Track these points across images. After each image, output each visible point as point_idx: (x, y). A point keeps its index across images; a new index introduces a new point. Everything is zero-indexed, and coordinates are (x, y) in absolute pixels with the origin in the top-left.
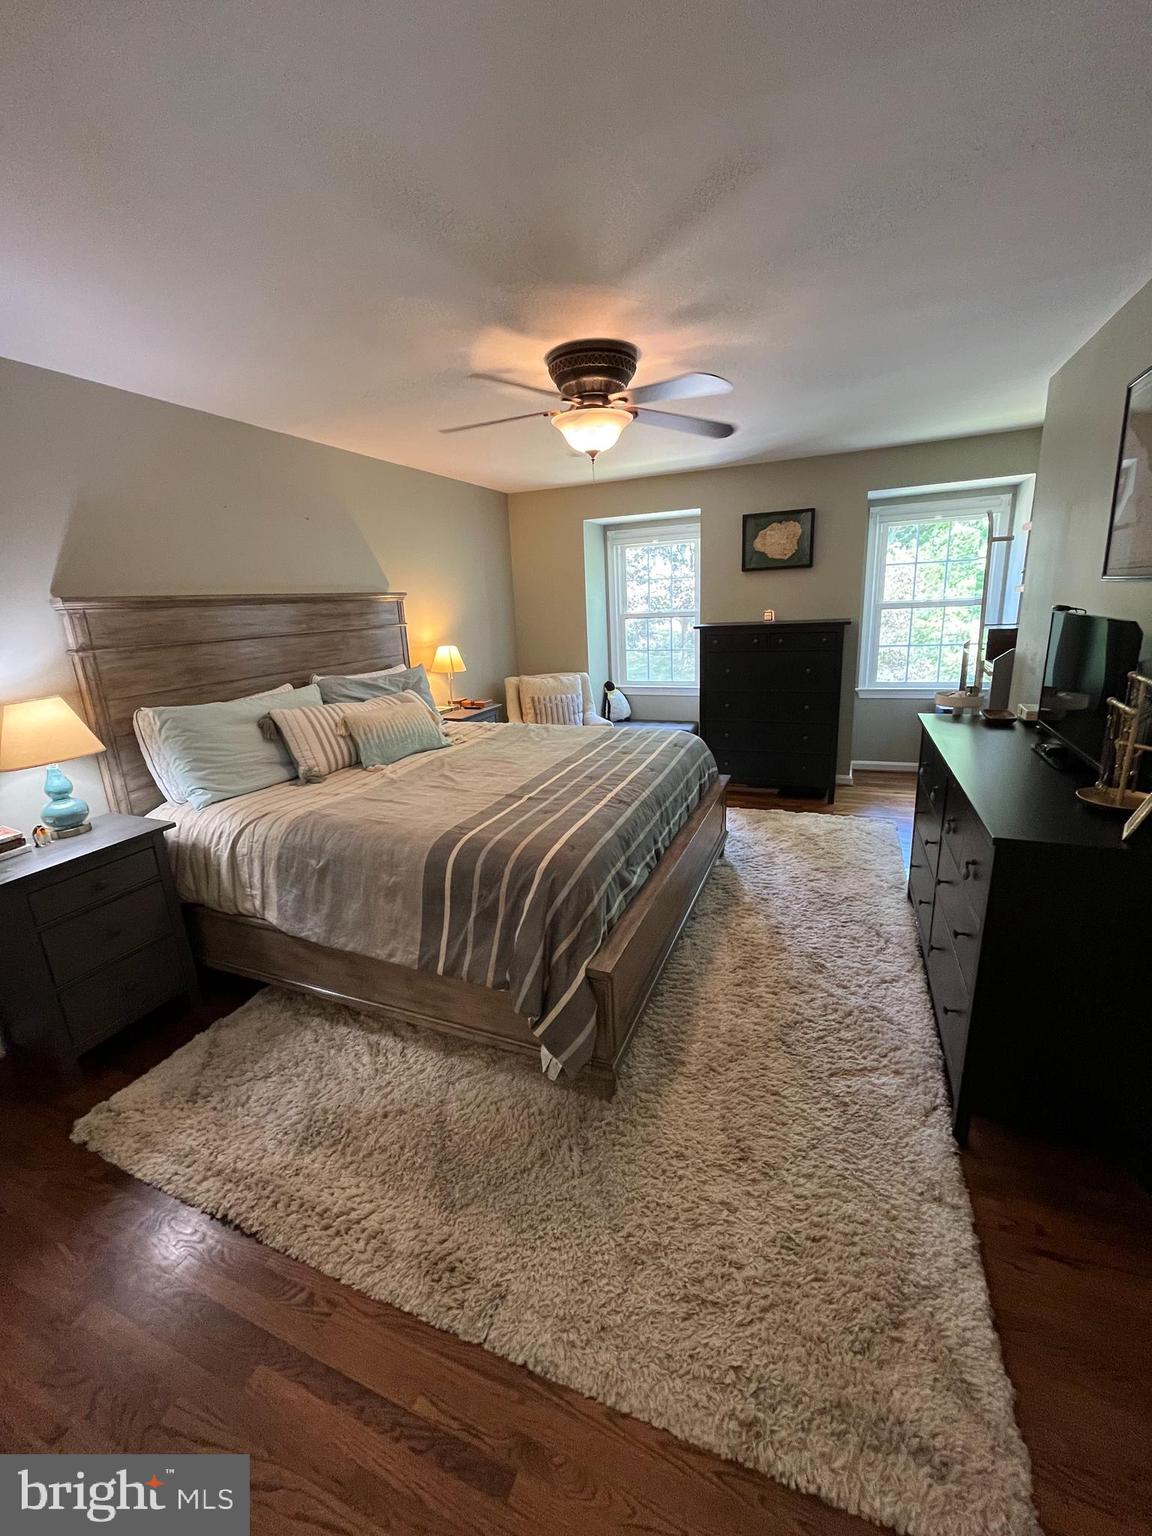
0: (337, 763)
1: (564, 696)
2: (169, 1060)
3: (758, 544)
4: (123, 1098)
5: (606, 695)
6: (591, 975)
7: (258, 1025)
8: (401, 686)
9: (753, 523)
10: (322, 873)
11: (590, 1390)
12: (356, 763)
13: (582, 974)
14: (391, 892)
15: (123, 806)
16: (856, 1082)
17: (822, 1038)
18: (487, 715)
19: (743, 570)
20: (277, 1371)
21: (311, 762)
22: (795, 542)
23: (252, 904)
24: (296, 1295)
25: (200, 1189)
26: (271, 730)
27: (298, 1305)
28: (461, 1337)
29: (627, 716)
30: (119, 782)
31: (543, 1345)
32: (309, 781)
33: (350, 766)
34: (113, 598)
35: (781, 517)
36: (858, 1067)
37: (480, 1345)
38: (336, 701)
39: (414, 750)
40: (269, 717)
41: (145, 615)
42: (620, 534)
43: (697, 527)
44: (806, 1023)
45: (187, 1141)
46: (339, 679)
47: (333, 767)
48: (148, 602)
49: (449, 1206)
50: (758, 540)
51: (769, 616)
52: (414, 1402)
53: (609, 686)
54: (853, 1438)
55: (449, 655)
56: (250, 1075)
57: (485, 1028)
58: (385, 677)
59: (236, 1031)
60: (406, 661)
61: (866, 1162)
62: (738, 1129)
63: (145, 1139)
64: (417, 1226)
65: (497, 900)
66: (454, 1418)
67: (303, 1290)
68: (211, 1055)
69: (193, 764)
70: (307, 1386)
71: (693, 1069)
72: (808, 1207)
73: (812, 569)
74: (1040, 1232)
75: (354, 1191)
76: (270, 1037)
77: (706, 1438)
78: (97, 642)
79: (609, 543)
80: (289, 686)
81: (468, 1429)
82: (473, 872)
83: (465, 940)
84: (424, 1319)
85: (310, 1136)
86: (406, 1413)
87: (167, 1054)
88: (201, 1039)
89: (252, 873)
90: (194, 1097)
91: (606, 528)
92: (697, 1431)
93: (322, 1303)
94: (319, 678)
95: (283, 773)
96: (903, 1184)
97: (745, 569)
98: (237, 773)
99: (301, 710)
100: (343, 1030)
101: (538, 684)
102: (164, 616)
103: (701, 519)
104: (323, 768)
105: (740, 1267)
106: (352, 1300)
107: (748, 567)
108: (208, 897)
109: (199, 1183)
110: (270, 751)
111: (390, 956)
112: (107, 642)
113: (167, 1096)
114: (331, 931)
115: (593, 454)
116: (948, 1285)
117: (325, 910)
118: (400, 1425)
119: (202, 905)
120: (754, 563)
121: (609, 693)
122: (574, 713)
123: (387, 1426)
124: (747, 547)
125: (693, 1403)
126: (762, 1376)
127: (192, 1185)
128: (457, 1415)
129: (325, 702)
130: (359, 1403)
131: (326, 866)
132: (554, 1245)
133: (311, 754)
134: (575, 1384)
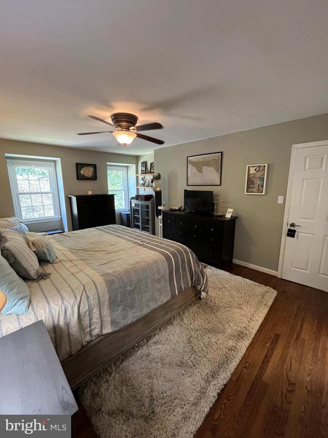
9: (79, 166)
14: (160, 280)
19: (77, 179)
20: (263, 375)
22: (92, 173)
24: (244, 371)
27: (247, 370)
35: (87, 165)
50: (81, 171)
51: (90, 193)
52: (267, 347)
66: (269, 341)
67: (243, 370)
70: (266, 368)
73: (97, 180)
86: (269, 348)
91: (7, 158)
93: (246, 365)
103: (61, 161)
106: (245, 358)
111: (162, 302)
118: (271, 350)
120: (80, 177)
123: (272, 352)
124: (78, 173)
130: (268, 357)
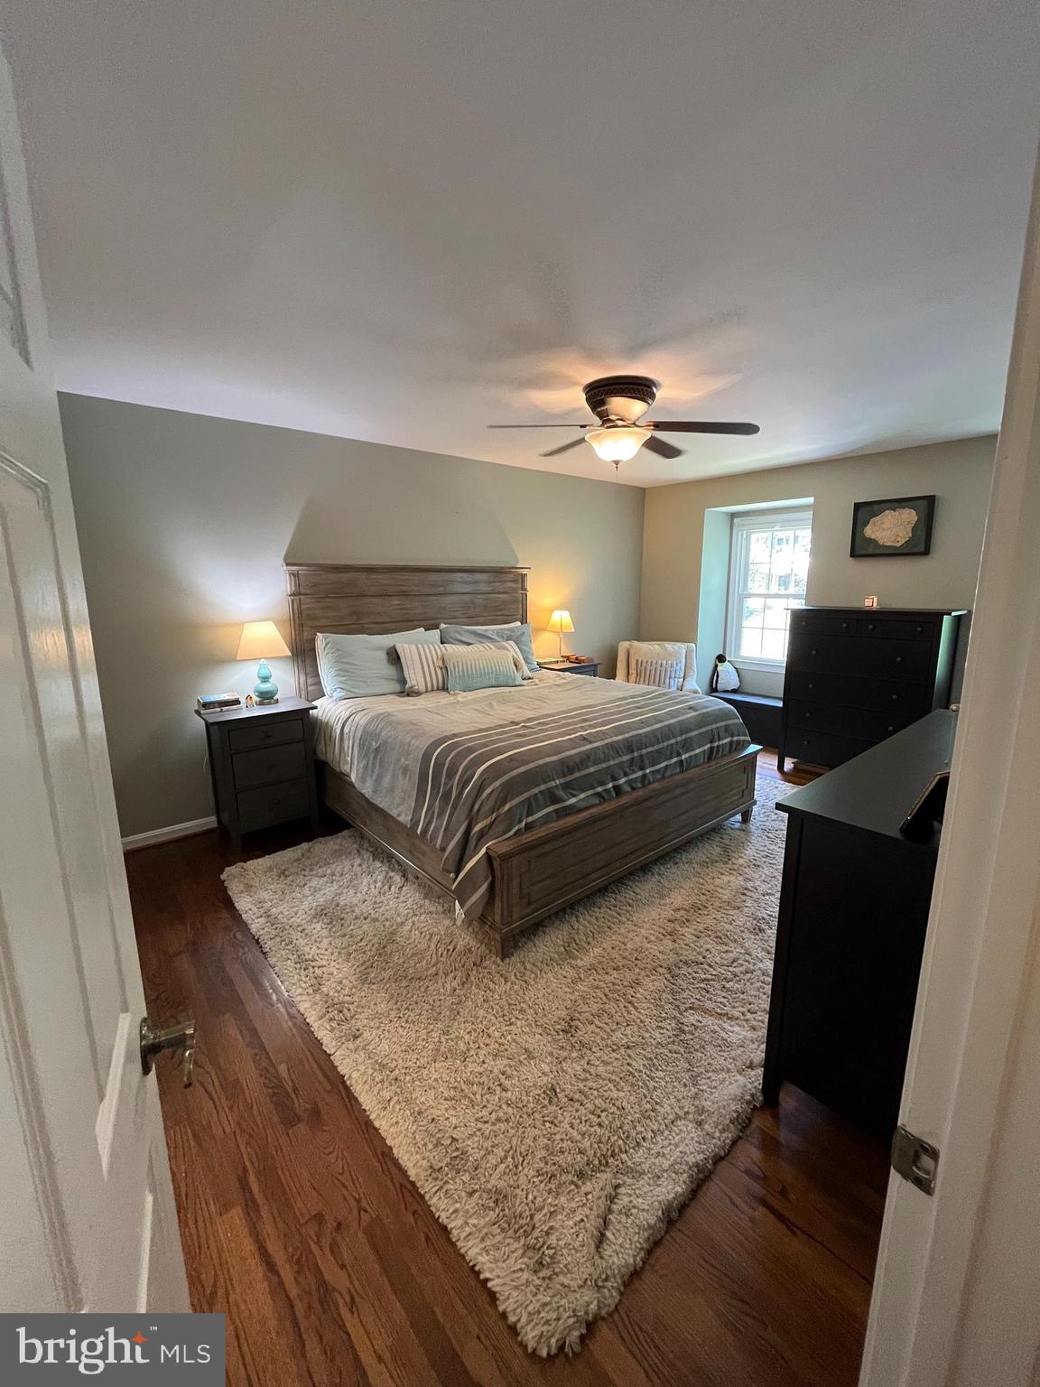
0: (432, 685)
1: (664, 662)
2: (284, 852)
3: (869, 531)
4: (252, 864)
5: (716, 666)
6: (489, 852)
7: (337, 847)
8: (505, 637)
9: (864, 511)
10: (377, 750)
11: (367, 1106)
12: (444, 688)
13: (483, 850)
14: (405, 770)
15: (303, 693)
16: (709, 1021)
17: (709, 980)
18: (588, 669)
19: (851, 556)
21: (414, 683)
22: (910, 530)
23: (345, 768)
25: (256, 921)
26: (394, 657)
28: (324, 1047)
29: (736, 687)
30: (302, 678)
31: (358, 1070)
32: (408, 695)
33: (438, 689)
34: (314, 565)
35: (896, 504)
36: (719, 1011)
37: (330, 1055)
38: (449, 643)
39: (491, 685)
40: (394, 648)
41: (332, 576)
42: (746, 520)
43: (809, 514)
44: (705, 966)
45: (264, 895)
46: (458, 628)
47: (430, 689)
48: (336, 568)
49: (364, 979)
50: (868, 527)
51: (872, 602)
52: (280, 1064)
53: (721, 659)
54: (492, 1215)
55: (562, 618)
56: (315, 872)
57: (442, 882)
58: (493, 631)
59: (324, 846)
60: (524, 620)
61: (660, 1074)
62: (579, 1013)
63: (248, 887)
64: (340, 983)
65: (452, 787)
66: (292, 1081)
68: (303, 855)
69: (340, 672)
70: (241, 1032)
71: (580, 963)
72: (586, 1080)
73: (928, 558)
74: (783, 1193)
75: (323, 952)
76: (337, 855)
77: (408, 1163)
78: (303, 591)
79: (734, 530)
80: (422, 629)
81: (295, 1089)
82: (444, 764)
83: (433, 812)
84: (312, 1029)
85: (321, 913)
86: (274, 1067)
87: (283, 849)
88: (305, 846)
89: (348, 744)
90: (283, 874)
91: (733, 515)
92: (405, 1158)
94: (444, 626)
95: (397, 687)
96: (679, 1101)
97: (853, 555)
98: (365, 682)
99: (417, 646)
100: (378, 864)
101: (646, 650)
102: (345, 576)
103: (813, 508)
104: (422, 688)
105: (506, 1090)
107: (857, 553)
108: (329, 758)
109: (257, 918)
110: (390, 671)
111: (399, 815)
112: (308, 591)
113: (270, 869)
114: (375, 791)
115: (617, 463)
116: (649, 1175)
117: (374, 778)
118: (268, 1071)
119: (327, 763)
120: (862, 549)
121: (719, 664)
122: (670, 678)
123: (261, 1068)
124: (858, 535)
125: (414, 1142)
126: (467, 1151)
127: (253, 917)
128: (295, 1080)
129: (442, 643)
130: (257, 1052)
131: (379, 747)
132: (403, 1024)
133: (415, 678)
134: (361, 1099)
